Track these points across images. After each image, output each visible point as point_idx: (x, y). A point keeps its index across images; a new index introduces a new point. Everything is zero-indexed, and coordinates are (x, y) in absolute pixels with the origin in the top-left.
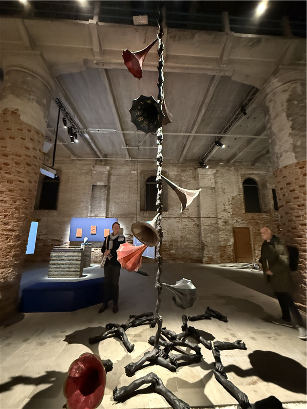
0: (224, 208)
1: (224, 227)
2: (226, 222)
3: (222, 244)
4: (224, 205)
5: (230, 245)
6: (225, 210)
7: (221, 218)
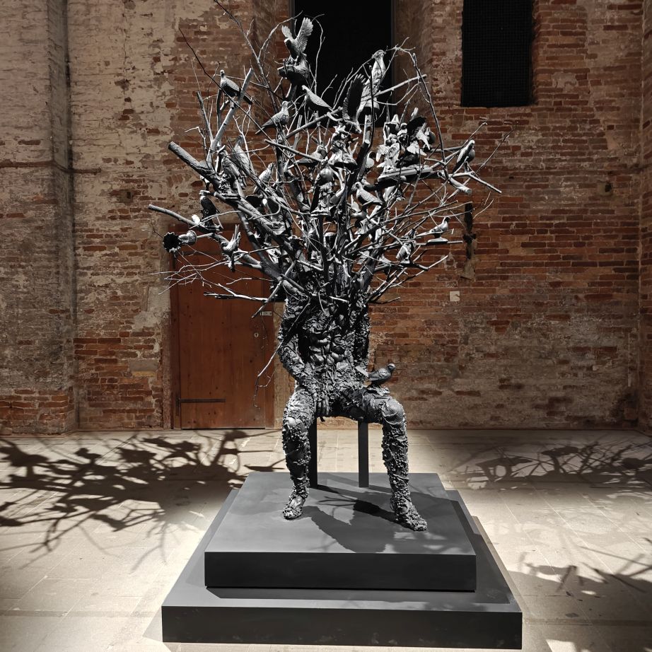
0: (121, 107)
1: (116, 227)
2: (127, 196)
3: (98, 324)
4: (124, 84)
5: (142, 333)
6: (126, 115)
7: (97, 172)
